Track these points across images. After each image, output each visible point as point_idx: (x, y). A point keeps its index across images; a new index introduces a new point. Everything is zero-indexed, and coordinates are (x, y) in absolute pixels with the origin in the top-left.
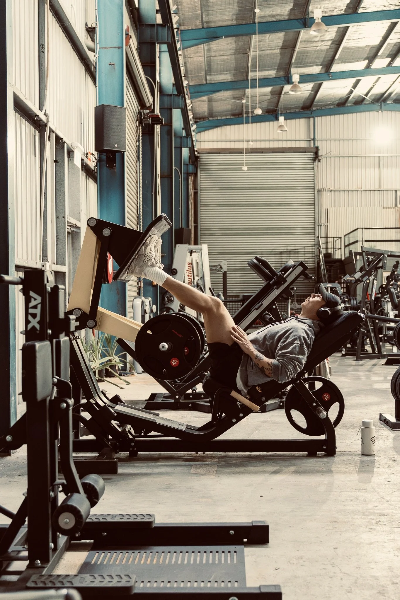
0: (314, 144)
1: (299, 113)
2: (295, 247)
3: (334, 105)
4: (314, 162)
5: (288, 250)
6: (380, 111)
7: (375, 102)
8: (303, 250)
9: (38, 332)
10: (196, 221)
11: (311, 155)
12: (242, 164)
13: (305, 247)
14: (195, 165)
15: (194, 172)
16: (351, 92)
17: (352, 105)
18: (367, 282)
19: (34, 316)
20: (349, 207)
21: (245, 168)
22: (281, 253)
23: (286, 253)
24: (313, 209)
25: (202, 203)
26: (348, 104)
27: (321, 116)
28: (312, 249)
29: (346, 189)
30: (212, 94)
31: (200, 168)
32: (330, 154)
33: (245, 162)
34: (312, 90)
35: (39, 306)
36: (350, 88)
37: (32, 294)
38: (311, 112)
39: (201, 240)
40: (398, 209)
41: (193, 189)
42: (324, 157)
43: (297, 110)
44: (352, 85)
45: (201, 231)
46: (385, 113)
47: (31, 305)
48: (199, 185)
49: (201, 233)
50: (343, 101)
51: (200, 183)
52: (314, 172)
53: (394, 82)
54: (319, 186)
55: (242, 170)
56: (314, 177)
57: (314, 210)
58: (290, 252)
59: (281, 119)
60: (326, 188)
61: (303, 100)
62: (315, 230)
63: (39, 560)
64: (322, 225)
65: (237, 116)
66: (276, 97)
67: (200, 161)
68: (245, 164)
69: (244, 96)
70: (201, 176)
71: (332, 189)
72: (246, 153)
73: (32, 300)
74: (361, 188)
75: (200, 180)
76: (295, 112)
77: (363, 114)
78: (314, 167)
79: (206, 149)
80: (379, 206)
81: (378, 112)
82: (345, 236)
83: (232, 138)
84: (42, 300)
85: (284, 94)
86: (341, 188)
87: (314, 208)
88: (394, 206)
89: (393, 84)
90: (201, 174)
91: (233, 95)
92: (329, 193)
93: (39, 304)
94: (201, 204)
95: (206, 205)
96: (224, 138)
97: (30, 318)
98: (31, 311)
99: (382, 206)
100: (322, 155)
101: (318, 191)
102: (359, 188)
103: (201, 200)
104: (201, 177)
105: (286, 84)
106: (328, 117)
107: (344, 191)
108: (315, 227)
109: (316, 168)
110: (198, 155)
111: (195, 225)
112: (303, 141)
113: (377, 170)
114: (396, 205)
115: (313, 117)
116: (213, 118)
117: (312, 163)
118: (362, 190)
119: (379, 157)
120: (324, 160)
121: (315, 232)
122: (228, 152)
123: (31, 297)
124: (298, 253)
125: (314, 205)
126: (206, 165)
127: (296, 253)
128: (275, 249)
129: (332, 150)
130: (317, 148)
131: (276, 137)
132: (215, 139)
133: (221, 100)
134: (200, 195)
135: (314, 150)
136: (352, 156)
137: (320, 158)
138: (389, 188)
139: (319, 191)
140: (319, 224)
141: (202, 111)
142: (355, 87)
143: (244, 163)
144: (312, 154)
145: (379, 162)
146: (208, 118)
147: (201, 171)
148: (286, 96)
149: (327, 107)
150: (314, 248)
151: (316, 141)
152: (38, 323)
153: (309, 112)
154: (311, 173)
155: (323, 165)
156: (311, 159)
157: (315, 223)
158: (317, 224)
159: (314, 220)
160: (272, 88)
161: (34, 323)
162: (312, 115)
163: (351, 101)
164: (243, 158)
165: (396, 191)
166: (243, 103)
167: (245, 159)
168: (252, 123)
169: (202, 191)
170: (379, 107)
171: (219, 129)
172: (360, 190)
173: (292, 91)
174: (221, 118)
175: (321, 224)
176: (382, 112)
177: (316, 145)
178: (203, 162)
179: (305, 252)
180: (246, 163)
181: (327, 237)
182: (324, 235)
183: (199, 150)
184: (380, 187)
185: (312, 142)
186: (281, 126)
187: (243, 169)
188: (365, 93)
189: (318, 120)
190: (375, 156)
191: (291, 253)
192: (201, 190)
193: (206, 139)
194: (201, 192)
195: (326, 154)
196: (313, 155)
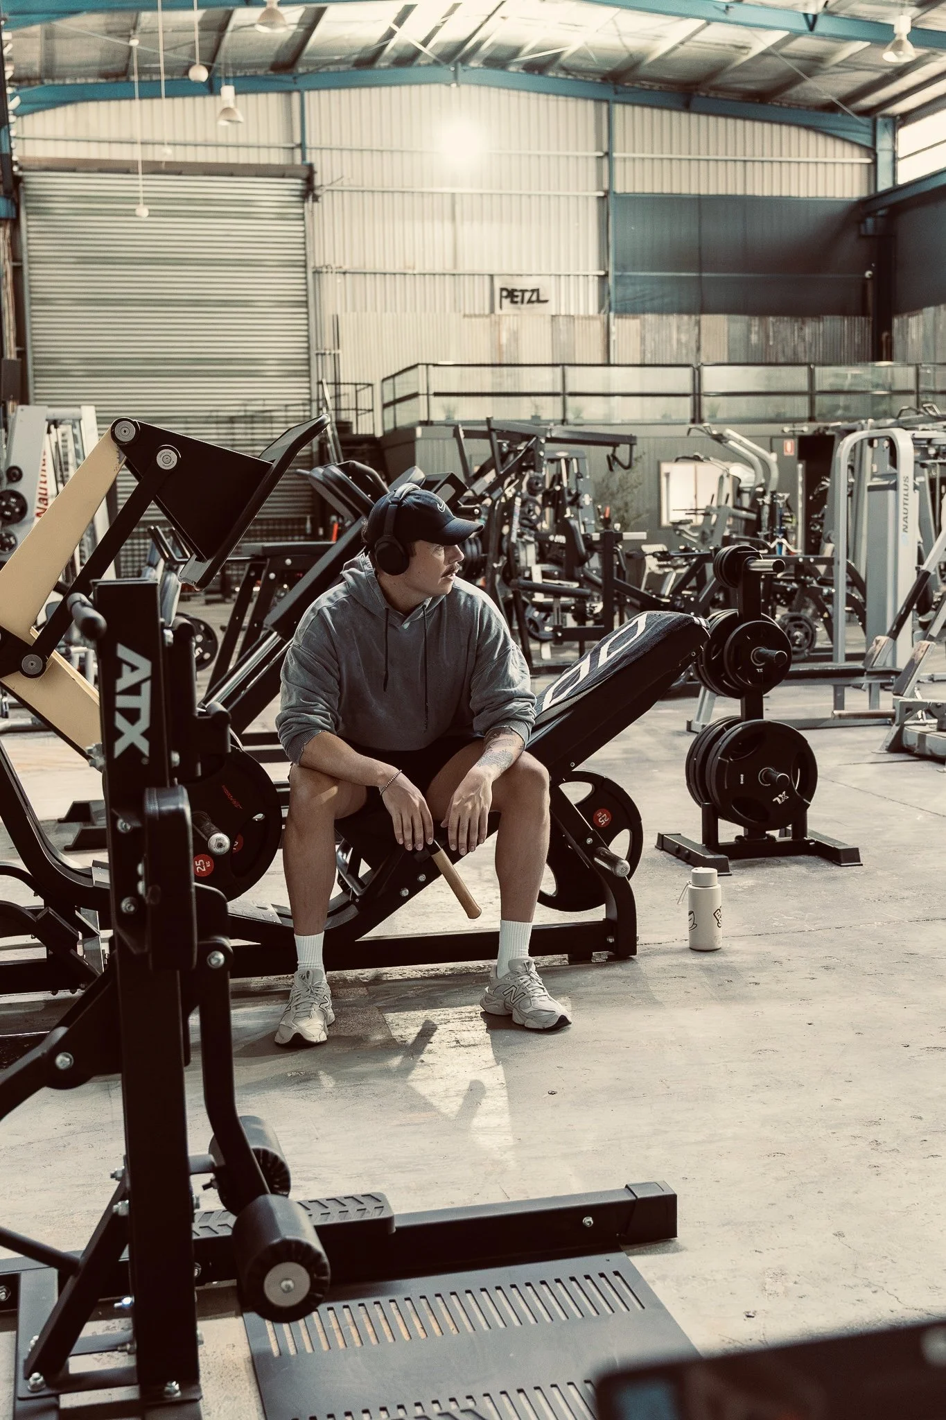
0: (304, 158)
1: (266, 79)
2: (264, 405)
3: (348, 63)
4: (303, 202)
5: (248, 414)
6: (454, 85)
7: (444, 61)
8: (283, 414)
9: (145, 761)
10: (20, 340)
11: (297, 184)
12: (135, 200)
13: (287, 406)
14: (13, 200)
15: (10, 216)
16: (391, 34)
17: (388, 67)
18: (500, 503)
19: (132, 715)
20: (386, 311)
21: (143, 211)
22: (232, 420)
23: (243, 420)
24: (305, 316)
25: (34, 296)
26: (382, 63)
27: (318, 89)
28: (304, 411)
29: (379, 268)
30: (58, 18)
31: (27, 208)
32: (339, 182)
33: (141, 195)
34: (300, 24)
35: (146, 688)
36: (389, 23)
37: (123, 652)
38: (295, 78)
39: (35, 388)
40: (497, 319)
41: (11, 259)
42: (328, 190)
43: (260, 72)
44: (394, 16)
45: (34, 364)
46: (464, 88)
47: (121, 684)
48: (25, 249)
49: (35, 370)
50: (368, 55)
51: (29, 244)
52: (304, 225)
53: (489, 16)
54: (316, 261)
55: (135, 216)
56: (305, 237)
57: (308, 319)
58: (252, 417)
59: (228, 91)
60: (333, 266)
61: (276, 48)
62: (309, 365)
63: (174, 1383)
64: (324, 354)
65: (114, 79)
66: (214, 35)
67: (25, 189)
68: (141, 201)
69: (134, 28)
70: (28, 226)
71: (346, 267)
72: (143, 174)
73: (125, 668)
74: (414, 268)
75: (28, 238)
76: (254, 77)
77: (415, 89)
78: (303, 214)
79: (39, 160)
80: (455, 310)
81: (449, 85)
82: (384, 380)
83: (104, 135)
84: (155, 669)
85: (232, 31)
86: (367, 266)
87: (307, 313)
88: (487, 311)
89: (487, 20)
90: (30, 223)
91: (107, 24)
92: (340, 279)
93: (144, 680)
94: (32, 299)
95: (44, 301)
96: (82, 134)
97: (120, 722)
98: (122, 701)
99: (460, 311)
100: (322, 186)
101: (314, 273)
102: (409, 268)
103: (31, 287)
104: (31, 229)
105: (239, 5)
106: (334, 93)
107: (375, 273)
108: (309, 359)
109: (307, 216)
110: (21, 173)
111: (19, 349)
112: (277, 150)
113: (448, 225)
114: (492, 310)
115: (299, 91)
116: (53, 79)
117: (299, 205)
118: (415, 272)
119: (453, 195)
120: (326, 198)
121: (309, 371)
122: (96, 169)
123: (121, 662)
124: (271, 420)
125: (307, 307)
126: (40, 198)
127: (267, 419)
128: (217, 411)
129: (345, 174)
130: (311, 167)
131: (211, 137)
132: (60, 134)
133: (76, 36)
134: (30, 274)
135: (305, 173)
136: (391, 189)
137: (318, 192)
138: (477, 269)
139: (317, 272)
140: (319, 352)
141: (28, 60)
142: (400, 21)
143: (138, 198)
144: (299, 181)
145: (453, 209)
146: (40, 79)
147: (28, 214)
148: (235, 34)
149: (332, 68)
150: (307, 408)
151: (308, 151)
152: (145, 734)
153: (290, 78)
154: (297, 227)
155: (326, 208)
156: (298, 193)
157: (308, 348)
158: (313, 352)
159: (308, 342)
160: (205, 15)
161: (133, 735)
162: (298, 86)
163: (387, 58)
164: (138, 185)
165: (492, 276)
166: (131, 48)
167: (141, 189)
168: (141, 98)
169: (33, 266)
170: (451, 75)
171: (70, 109)
172: (410, 271)
173: (263, 24)
174: (73, 82)
175: (323, 352)
176: (458, 86)
177: (308, 161)
178: (34, 193)
179: (286, 417)
180: (144, 198)
181: (337, 384)
182: (330, 379)
183: (22, 160)
184: (455, 266)
185: (298, 152)
186: (227, 110)
187: (138, 212)
188: (422, 38)
189: (311, 97)
190: (442, 193)
191: (255, 419)
192: (30, 263)
193: (38, 133)
194: (30, 269)
195: (332, 183)
196: (302, 184)
